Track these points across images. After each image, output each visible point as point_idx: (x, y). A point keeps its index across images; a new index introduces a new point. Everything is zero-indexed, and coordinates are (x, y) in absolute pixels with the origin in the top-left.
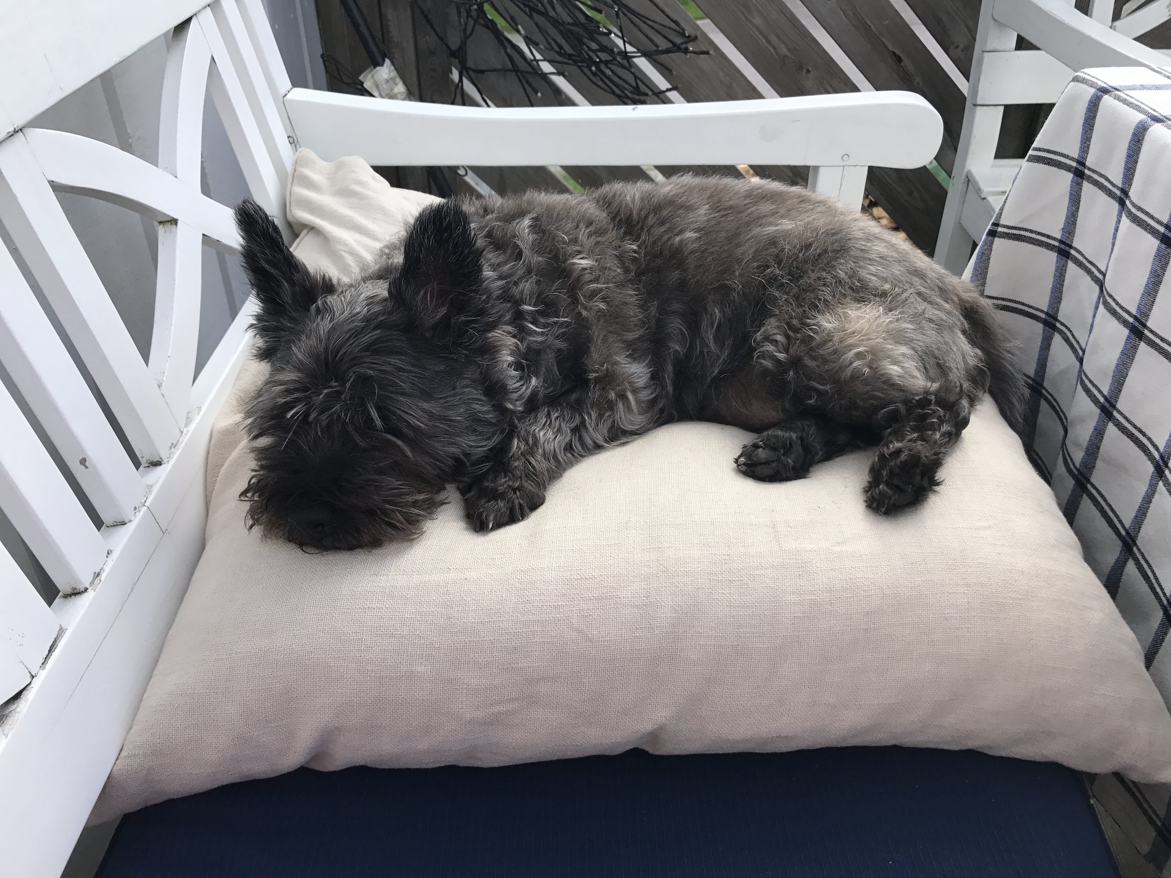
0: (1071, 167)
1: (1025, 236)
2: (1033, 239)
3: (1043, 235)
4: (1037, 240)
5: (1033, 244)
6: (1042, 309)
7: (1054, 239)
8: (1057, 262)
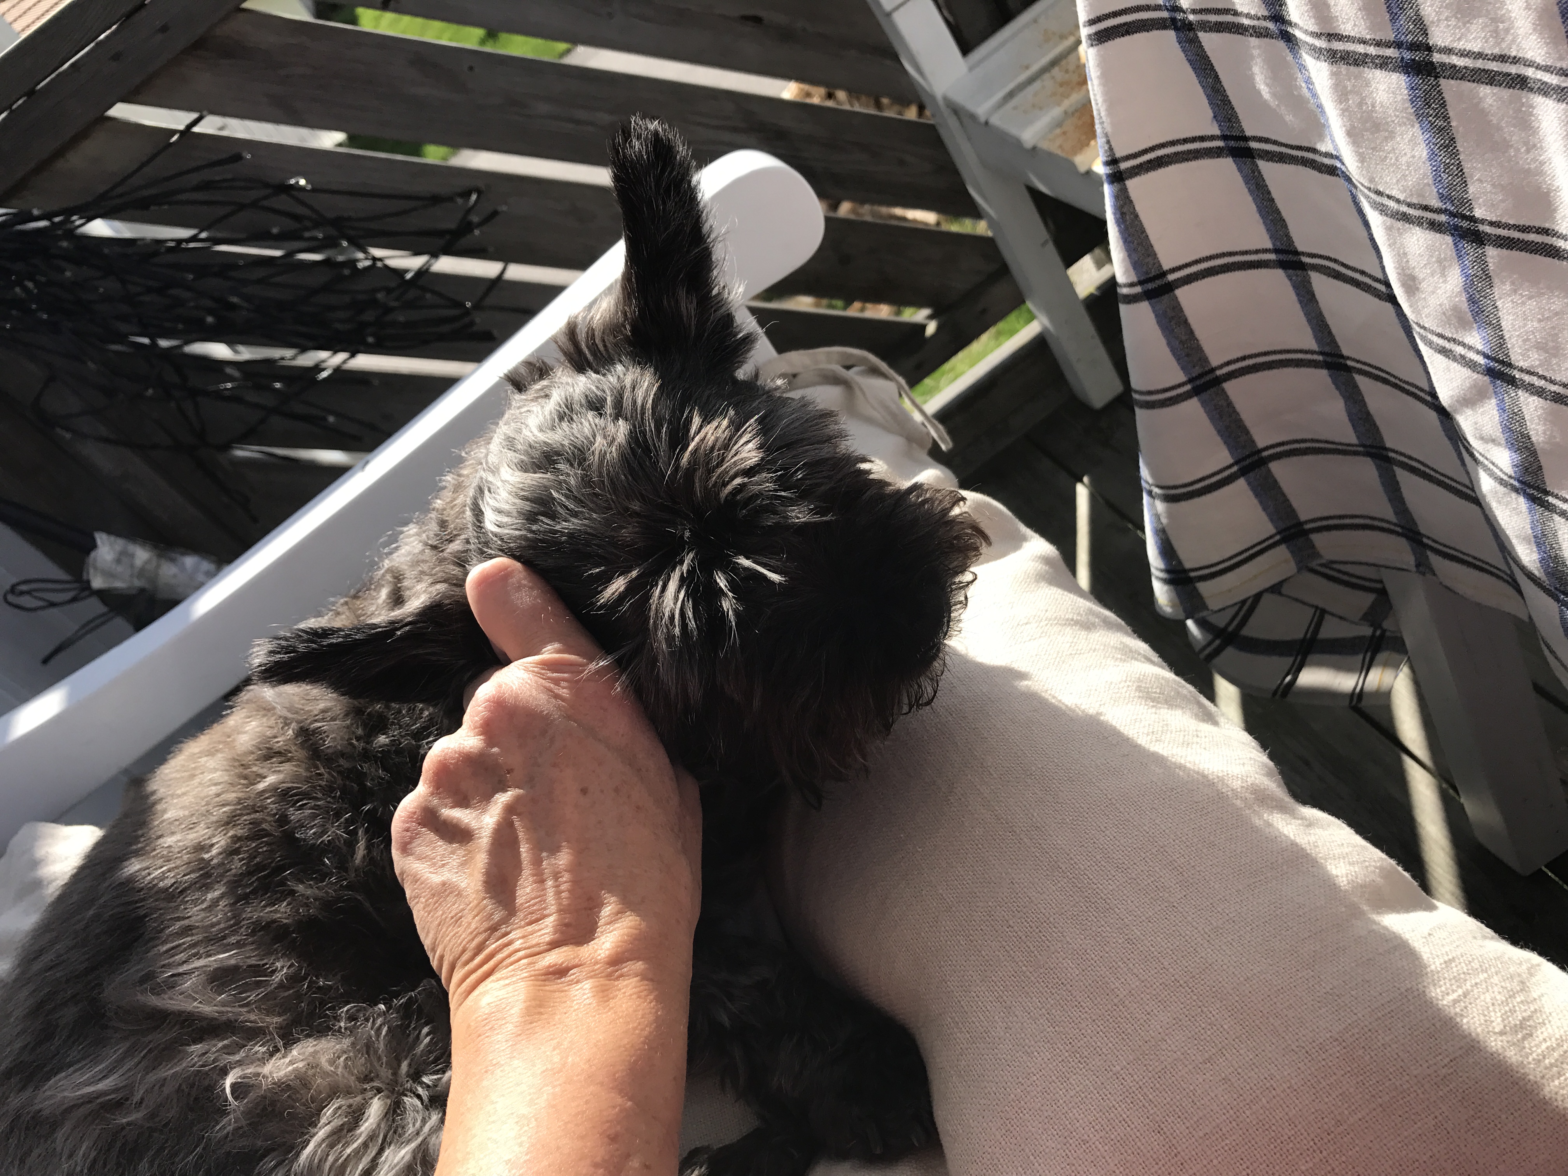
0: (1164, 20)
1: (1168, 156)
2: (1183, 153)
3: (1193, 140)
4: (1189, 152)
5: (1187, 160)
6: (1265, 247)
7: (1212, 138)
8: (1240, 170)
